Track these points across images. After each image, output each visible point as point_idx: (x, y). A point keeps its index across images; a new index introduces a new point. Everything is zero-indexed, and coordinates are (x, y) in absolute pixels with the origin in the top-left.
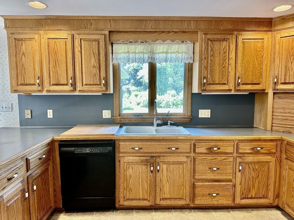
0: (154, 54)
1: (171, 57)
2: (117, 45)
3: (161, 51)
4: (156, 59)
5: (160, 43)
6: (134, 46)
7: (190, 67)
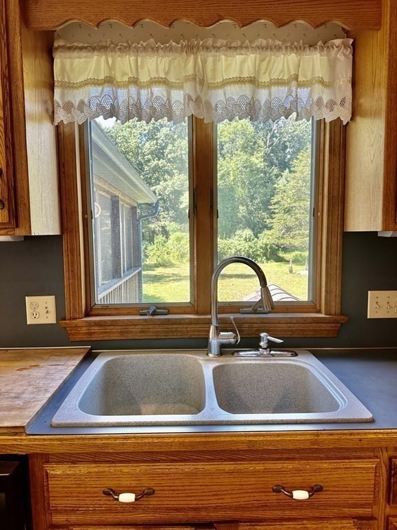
0: (209, 87)
1: (269, 102)
2: (68, 54)
3: (234, 74)
4: (213, 105)
5: (230, 48)
6: (132, 58)
7: (337, 139)
